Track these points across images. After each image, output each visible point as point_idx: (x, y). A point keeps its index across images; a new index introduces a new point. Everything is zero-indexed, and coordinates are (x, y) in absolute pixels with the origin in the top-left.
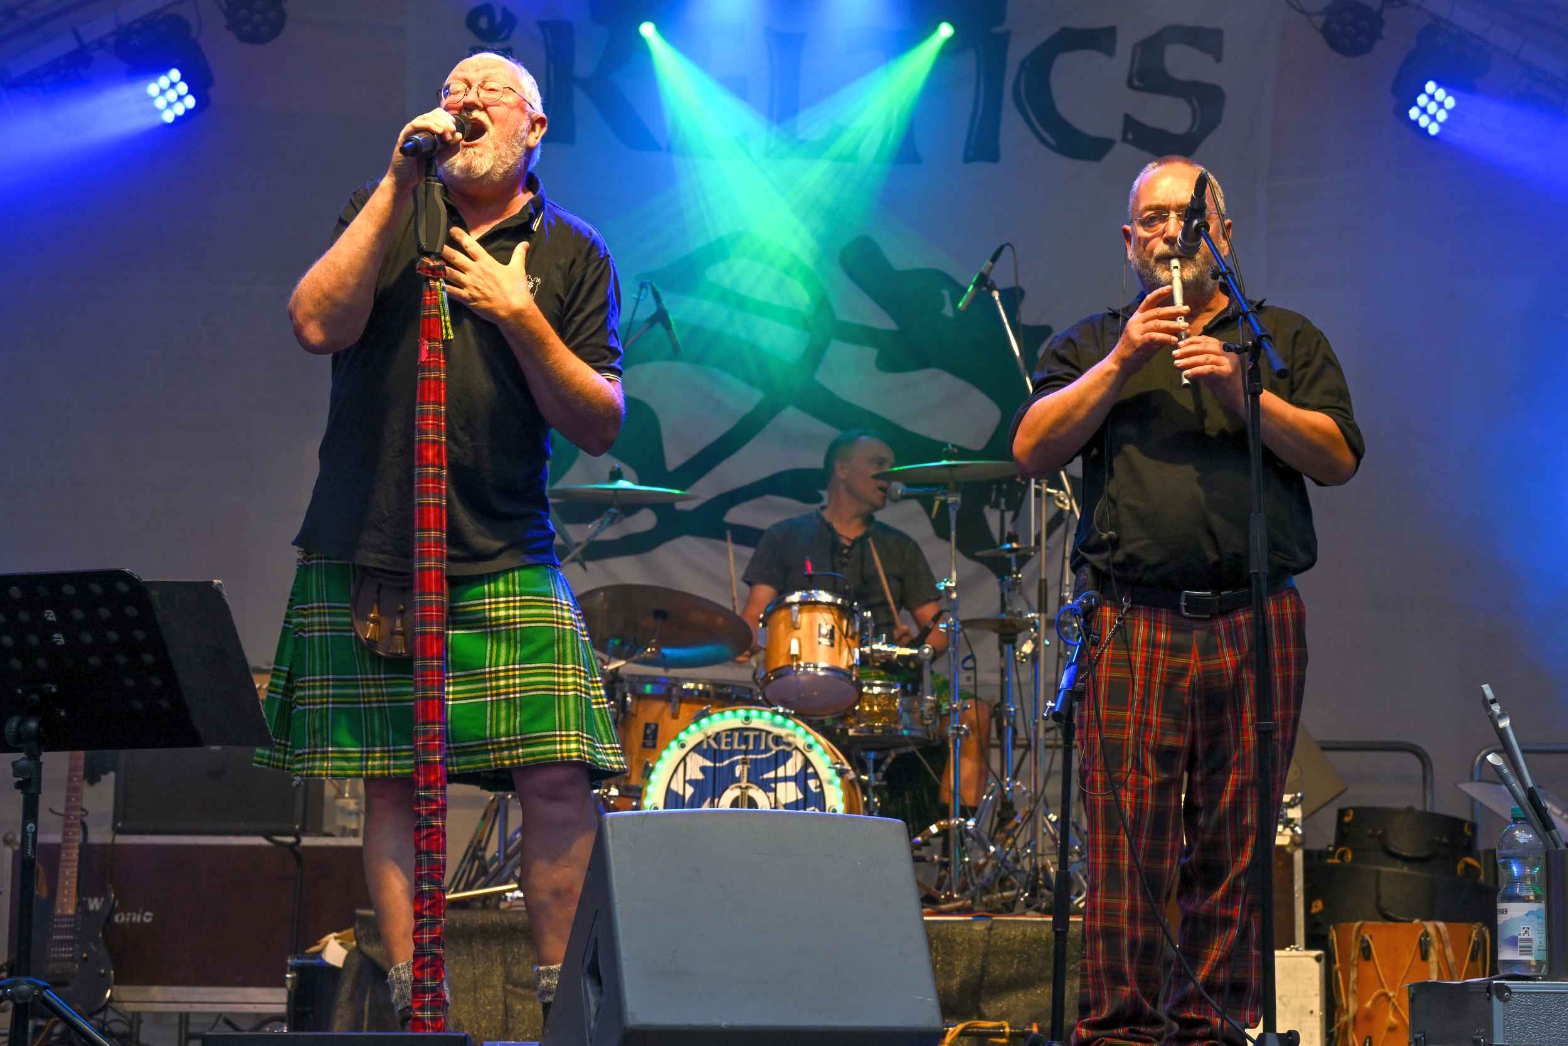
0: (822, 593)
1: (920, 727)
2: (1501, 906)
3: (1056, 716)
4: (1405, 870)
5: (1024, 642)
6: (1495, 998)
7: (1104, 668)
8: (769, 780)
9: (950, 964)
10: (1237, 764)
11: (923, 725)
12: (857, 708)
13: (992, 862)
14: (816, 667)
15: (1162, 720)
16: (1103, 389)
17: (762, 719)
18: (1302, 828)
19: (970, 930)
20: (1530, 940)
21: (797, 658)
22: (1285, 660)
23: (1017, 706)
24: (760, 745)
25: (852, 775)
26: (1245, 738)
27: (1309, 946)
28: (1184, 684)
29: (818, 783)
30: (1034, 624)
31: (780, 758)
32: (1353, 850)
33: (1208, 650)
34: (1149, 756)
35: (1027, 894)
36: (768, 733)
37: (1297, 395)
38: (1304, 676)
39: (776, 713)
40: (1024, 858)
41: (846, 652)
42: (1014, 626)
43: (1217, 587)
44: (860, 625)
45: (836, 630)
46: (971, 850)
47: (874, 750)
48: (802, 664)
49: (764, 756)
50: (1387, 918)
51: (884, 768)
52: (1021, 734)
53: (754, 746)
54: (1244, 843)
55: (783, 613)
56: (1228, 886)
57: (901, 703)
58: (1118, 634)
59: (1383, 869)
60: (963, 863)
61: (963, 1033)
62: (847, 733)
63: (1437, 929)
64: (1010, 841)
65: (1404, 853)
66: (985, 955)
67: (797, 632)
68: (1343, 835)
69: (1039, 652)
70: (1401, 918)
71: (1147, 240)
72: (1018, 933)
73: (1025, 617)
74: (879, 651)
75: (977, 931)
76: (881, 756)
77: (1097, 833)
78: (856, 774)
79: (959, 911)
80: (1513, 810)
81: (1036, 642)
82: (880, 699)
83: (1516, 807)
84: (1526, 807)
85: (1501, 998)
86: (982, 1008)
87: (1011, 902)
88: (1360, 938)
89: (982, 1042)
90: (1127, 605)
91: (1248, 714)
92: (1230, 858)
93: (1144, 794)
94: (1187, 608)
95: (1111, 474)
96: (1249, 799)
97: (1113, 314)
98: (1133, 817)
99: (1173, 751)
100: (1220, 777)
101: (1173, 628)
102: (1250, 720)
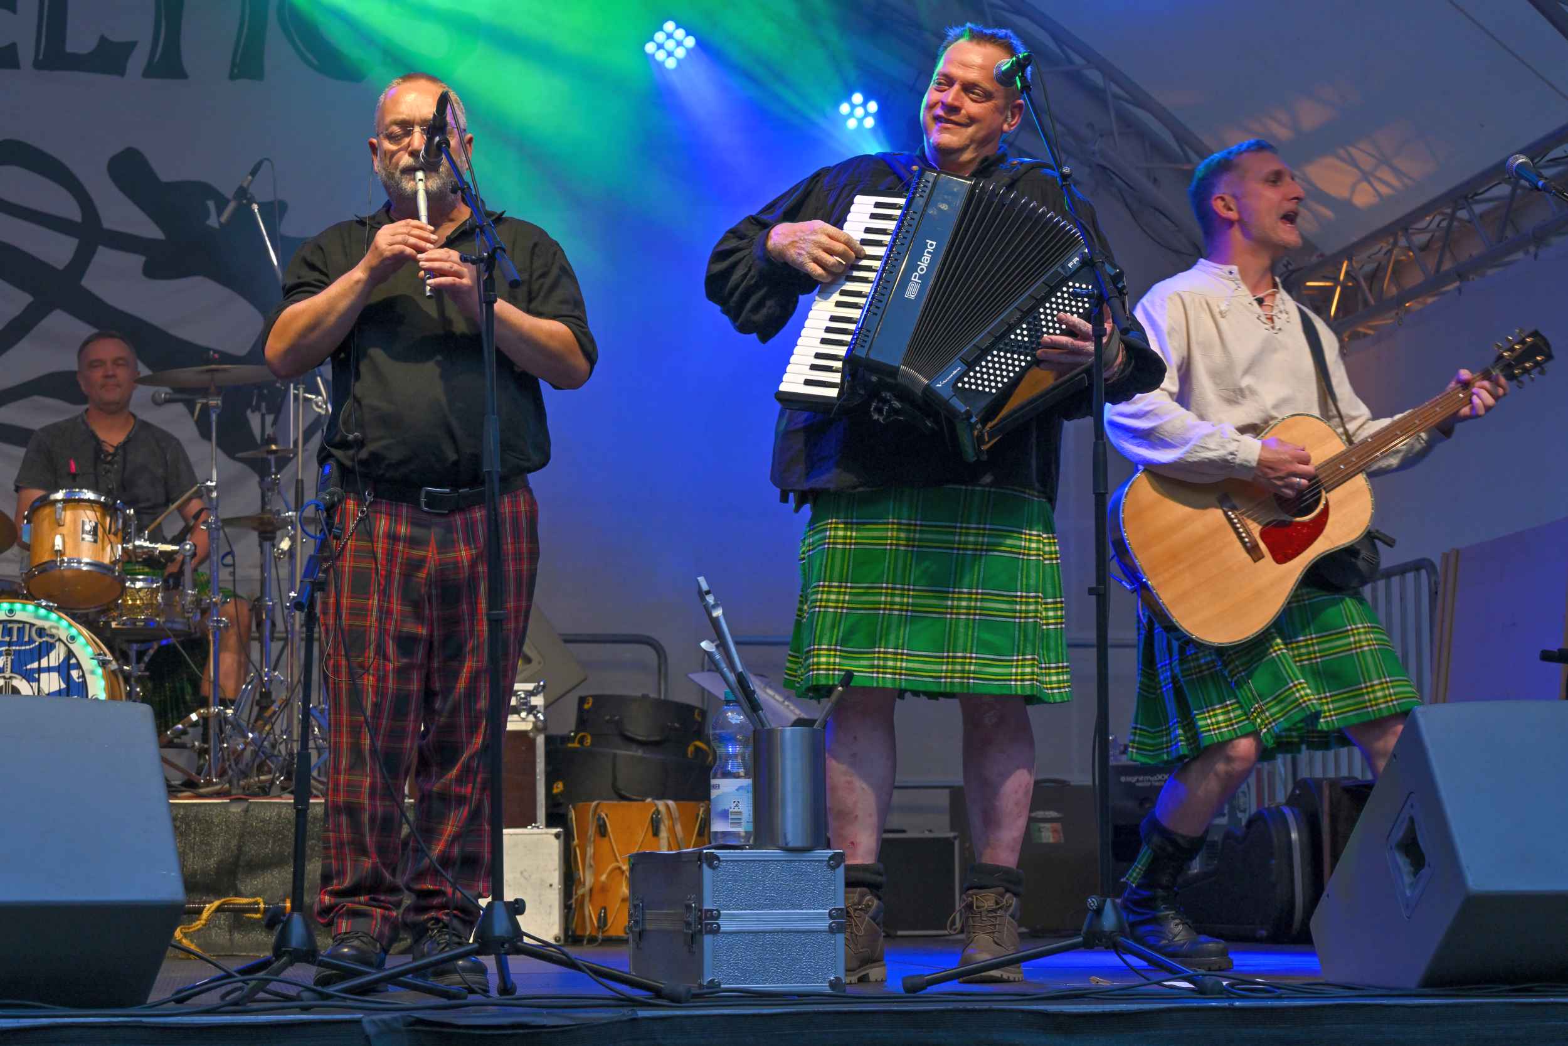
0: (85, 491)
1: (180, 620)
2: (714, 782)
3: (297, 605)
4: (640, 753)
5: (282, 540)
6: (705, 866)
7: (348, 559)
8: (32, 670)
9: (208, 844)
10: (471, 652)
11: (184, 618)
12: (120, 601)
13: (250, 748)
14: (79, 562)
15: (403, 608)
16: (352, 297)
17: (25, 611)
18: (544, 715)
19: (227, 811)
20: (740, 813)
21: (60, 553)
22: (517, 554)
23: (276, 601)
24: (23, 638)
25: (114, 666)
26: (480, 628)
27: (549, 824)
28: (422, 575)
29: (81, 674)
30: (292, 522)
31: (44, 647)
32: (592, 736)
33: (445, 545)
34: (391, 642)
35: (282, 778)
36: (32, 625)
37: (533, 305)
38: (536, 569)
39: (39, 606)
40: (281, 743)
41: (109, 548)
42: (272, 524)
43: (455, 485)
44: (123, 522)
45: (99, 526)
46: (231, 737)
47: (137, 642)
48: (66, 559)
49: (28, 647)
50: (623, 798)
51: (146, 659)
52: (280, 626)
53: (18, 638)
54: (477, 725)
55: (47, 511)
56: (463, 764)
57: (162, 597)
58: (361, 526)
59: (619, 752)
60: (221, 749)
61: (219, 909)
62: (110, 625)
63: (668, 807)
64: (267, 728)
65: (640, 738)
66: (242, 836)
67: (61, 528)
68: (582, 722)
69: (296, 548)
70: (635, 797)
71: (393, 154)
72: (274, 814)
73: (283, 515)
74: (141, 547)
75: (234, 813)
76: (143, 647)
77: (341, 714)
78: (118, 664)
79: (218, 794)
80: (726, 693)
81: (293, 539)
82: (141, 594)
83: (728, 690)
84: (736, 691)
85: (710, 866)
86: (239, 886)
87: (268, 785)
88: (597, 816)
89: (237, 917)
90: (370, 499)
91: (483, 606)
92: (464, 739)
93: (385, 679)
94: (427, 505)
95: (358, 376)
96: (483, 685)
97: (361, 222)
98: (374, 699)
99: (413, 639)
100: (456, 664)
101: (413, 523)
102: (484, 611)
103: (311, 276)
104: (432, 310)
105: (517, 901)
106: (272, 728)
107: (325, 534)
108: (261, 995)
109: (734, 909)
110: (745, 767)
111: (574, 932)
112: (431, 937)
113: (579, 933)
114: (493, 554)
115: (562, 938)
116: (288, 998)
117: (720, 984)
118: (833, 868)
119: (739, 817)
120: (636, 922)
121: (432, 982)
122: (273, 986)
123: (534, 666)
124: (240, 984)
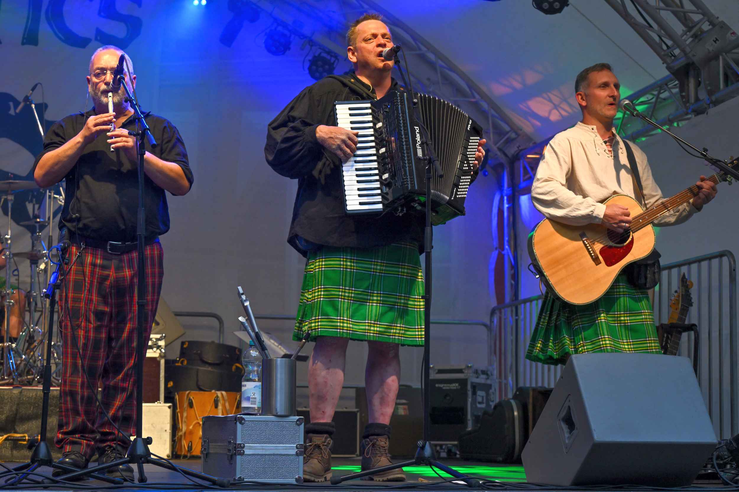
2: (243, 383)
3: (47, 296)
4: (210, 369)
5: (41, 264)
6: (238, 423)
7: (72, 275)
9: (2, 408)
10: (130, 319)
13: (23, 363)
15: (98, 298)
16: (75, 149)
18: (165, 350)
19: (11, 393)
20: (255, 398)
22: (153, 273)
23: (37, 293)
26: (134, 308)
27: (166, 401)
28: (107, 283)
30: (46, 256)
32: (188, 360)
33: (119, 269)
34: (92, 314)
35: (38, 377)
37: (163, 155)
38: (162, 281)
40: (38, 361)
42: (36, 256)
43: (124, 240)
50: (201, 390)
52: (39, 305)
54: (132, 354)
56: (124, 374)
58: (78, 259)
59: (199, 368)
61: (6, 439)
63: (222, 394)
64: (32, 353)
65: (209, 361)
66: (18, 404)
68: (183, 353)
69: (47, 268)
70: (206, 390)
71: (97, 84)
72: (34, 394)
73: (41, 252)
75: (14, 393)
77: (68, 348)
79: (7, 384)
80: (250, 342)
81: (46, 264)
83: (251, 340)
84: (255, 340)
85: (241, 423)
86: (16, 428)
87: (31, 380)
88: (188, 399)
89: (15, 443)
90: (83, 246)
91: (136, 298)
92: (126, 361)
93: (89, 331)
94: (110, 250)
95: (78, 188)
96: (135, 335)
97: (82, 115)
98: (84, 342)
99: (103, 313)
100: (122, 325)
101: (104, 258)
102: (137, 300)
103: (57, 139)
104: (114, 157)
105: (148, 438)
106: (34, 354)
107: (60, 262)
108: (25, 481)
109: (251, 444)
110: (258, 377)
111: (176, 453)
112: (107, 454)
113: (179, 453)
114: (141, 274)
115: (171, 455)
116: (38, 483)
117: (244, 479)
118: (299, 425)
119: (255, 400)
120: (205, 449)
121: (107, 476)
122: (31, 477)
123: (160, 327)
124: (15, 475)
